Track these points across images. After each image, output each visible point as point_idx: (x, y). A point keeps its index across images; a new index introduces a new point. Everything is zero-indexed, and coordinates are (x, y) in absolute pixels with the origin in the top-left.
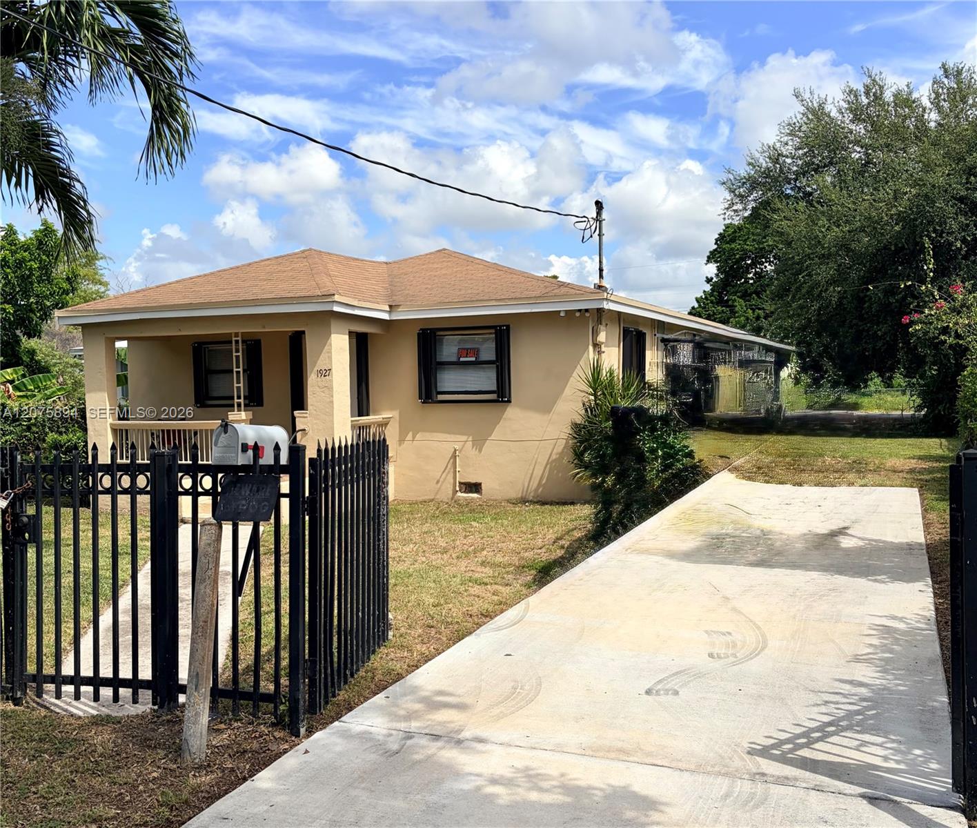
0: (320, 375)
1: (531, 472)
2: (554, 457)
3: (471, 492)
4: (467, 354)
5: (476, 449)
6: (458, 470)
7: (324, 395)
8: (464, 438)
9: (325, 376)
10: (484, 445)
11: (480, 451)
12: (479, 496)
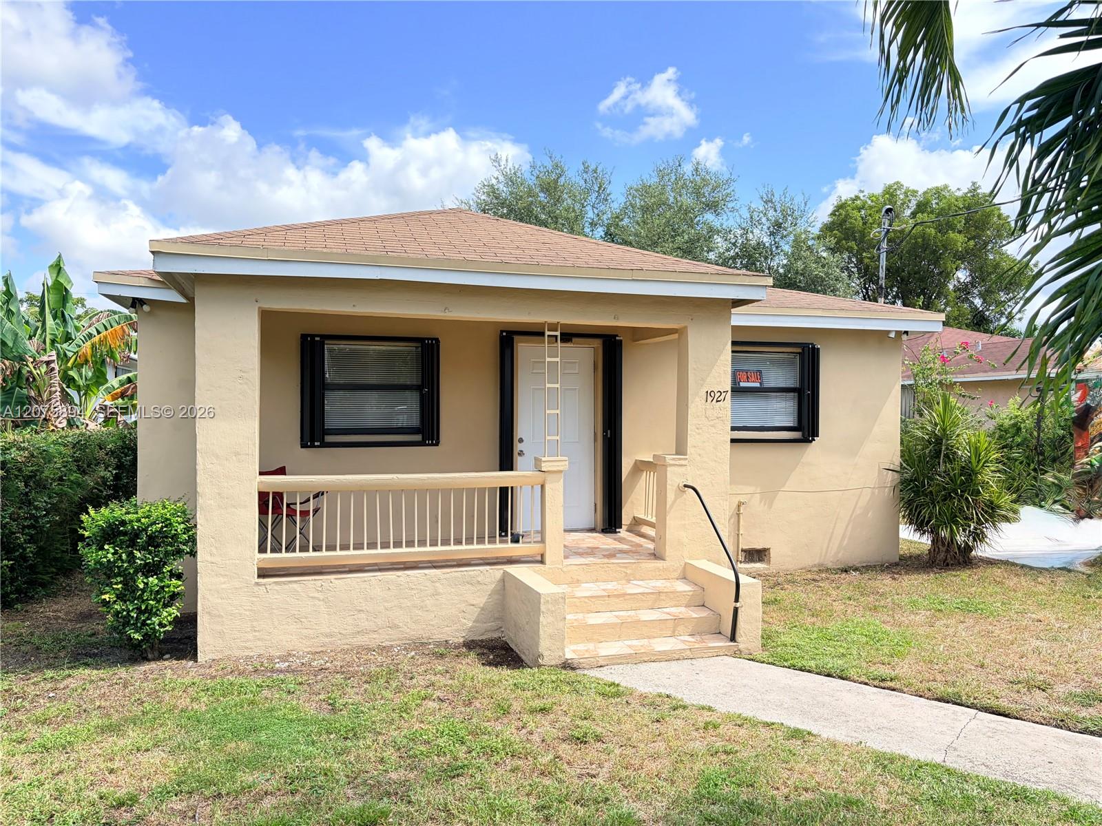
0: (710, 399)
1: (831, 530)
2: (858, 511)
3: (752, 561)
4: (748, 377)
5: (765, 504)
6: (741, 532)
7: (715, 431)
8: (750, 489)
9: (717, 401)
10: (775, 498)
11: (770, 506)
12: (766, 567)
